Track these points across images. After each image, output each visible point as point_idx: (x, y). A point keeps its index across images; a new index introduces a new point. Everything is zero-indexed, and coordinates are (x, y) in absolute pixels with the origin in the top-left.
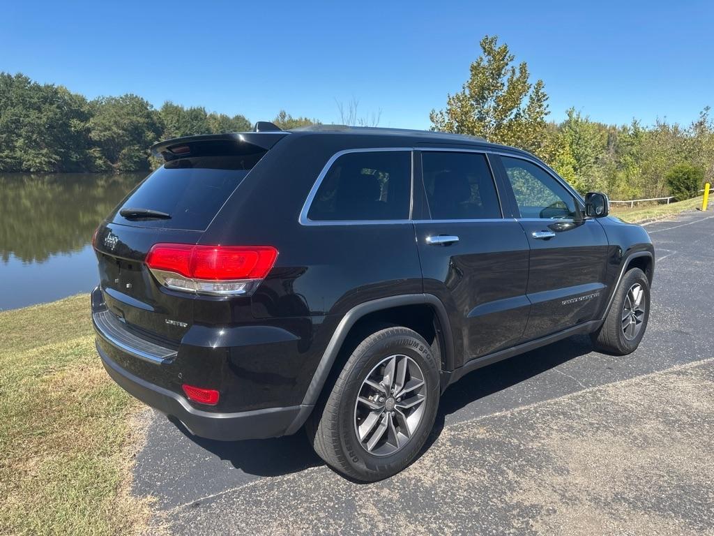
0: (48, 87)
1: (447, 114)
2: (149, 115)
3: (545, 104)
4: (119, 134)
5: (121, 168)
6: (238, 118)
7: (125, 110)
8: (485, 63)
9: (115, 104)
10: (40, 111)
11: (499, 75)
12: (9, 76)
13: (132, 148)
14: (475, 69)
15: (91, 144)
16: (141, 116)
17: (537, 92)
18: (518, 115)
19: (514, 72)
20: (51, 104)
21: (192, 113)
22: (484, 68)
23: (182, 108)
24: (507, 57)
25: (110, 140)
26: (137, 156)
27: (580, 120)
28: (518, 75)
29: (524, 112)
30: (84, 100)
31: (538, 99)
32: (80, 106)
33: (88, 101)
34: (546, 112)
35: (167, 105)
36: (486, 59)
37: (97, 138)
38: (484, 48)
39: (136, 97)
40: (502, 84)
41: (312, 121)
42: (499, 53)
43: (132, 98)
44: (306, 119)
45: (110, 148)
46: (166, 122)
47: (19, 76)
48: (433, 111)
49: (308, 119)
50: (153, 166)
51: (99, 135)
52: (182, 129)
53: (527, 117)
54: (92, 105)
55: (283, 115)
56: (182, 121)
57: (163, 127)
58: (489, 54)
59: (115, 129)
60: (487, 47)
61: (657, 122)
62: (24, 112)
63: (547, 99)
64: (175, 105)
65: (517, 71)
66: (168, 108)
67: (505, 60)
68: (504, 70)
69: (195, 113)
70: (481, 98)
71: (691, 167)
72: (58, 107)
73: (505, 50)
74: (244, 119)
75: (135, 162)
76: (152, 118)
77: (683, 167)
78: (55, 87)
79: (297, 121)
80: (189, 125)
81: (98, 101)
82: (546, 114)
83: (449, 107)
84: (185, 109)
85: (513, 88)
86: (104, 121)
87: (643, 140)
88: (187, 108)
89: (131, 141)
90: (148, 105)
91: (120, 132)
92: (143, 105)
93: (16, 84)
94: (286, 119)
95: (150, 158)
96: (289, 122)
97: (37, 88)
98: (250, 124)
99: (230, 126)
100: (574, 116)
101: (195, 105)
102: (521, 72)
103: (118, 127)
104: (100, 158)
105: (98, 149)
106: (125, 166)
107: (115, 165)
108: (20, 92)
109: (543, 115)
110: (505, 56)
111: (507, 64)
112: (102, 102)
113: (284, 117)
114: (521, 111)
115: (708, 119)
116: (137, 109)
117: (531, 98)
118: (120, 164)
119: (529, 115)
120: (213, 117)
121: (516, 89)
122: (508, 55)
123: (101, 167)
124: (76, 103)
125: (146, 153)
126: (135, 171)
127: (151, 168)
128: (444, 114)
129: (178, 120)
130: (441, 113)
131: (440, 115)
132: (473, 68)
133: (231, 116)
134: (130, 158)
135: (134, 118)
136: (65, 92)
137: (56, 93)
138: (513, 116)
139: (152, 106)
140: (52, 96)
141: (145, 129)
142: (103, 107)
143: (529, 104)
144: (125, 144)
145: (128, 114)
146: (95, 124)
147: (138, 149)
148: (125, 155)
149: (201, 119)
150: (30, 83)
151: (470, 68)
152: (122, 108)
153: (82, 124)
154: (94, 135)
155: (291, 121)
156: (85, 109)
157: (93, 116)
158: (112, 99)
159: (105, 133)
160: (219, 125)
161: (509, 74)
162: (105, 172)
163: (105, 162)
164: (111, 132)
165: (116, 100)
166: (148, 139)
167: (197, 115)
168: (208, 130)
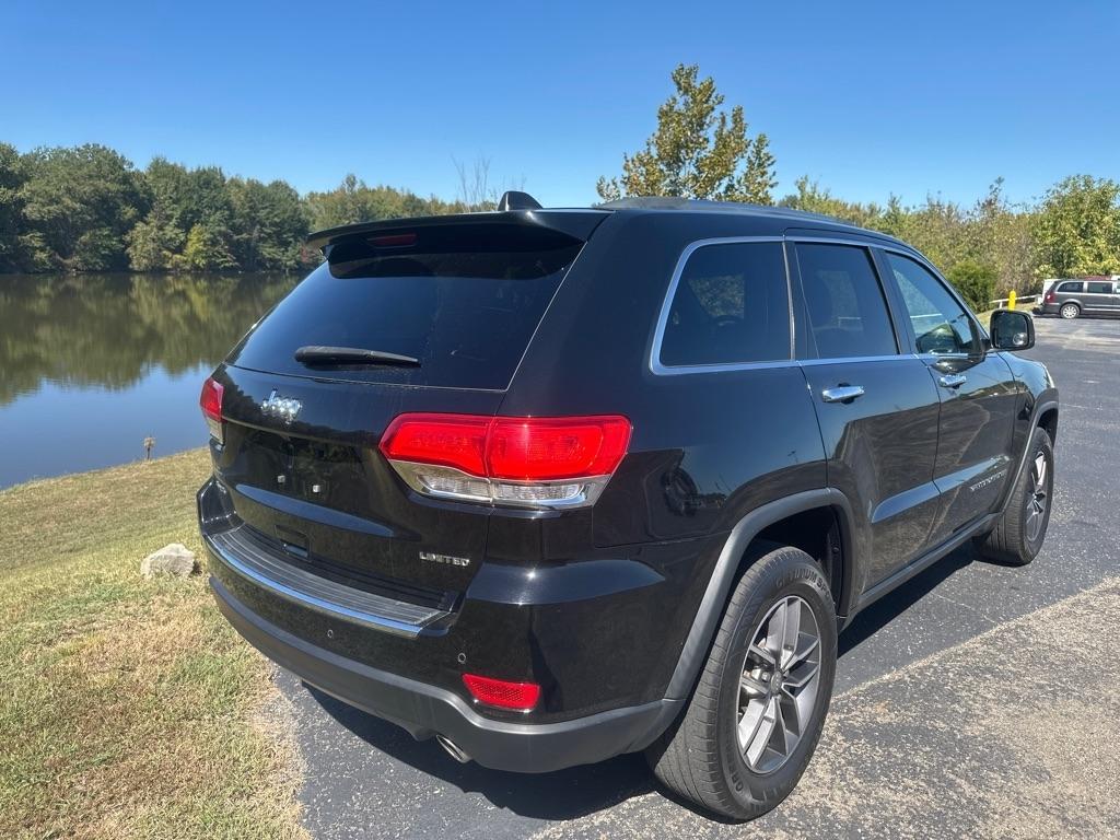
1: (623, 185)
2: (126, 179)
3: (770, 170)
4: (75, 210)
5: (79, 266)
6: (277, 185)
7: (85, 170)
8: (680, 107)
9: (67, 160)
11: (701, 126)
13: (98, 233)
14: (665, 115)
15: (26, 225)
16: (112, 181)
17: (758, 152)
18: (730, 187)
19: (723, 120)
21: (199, 177)
22: (679, 114)
23: (183, 169)
24: (713, 98)
25: (60, 220)
26: (107, 247)
27: (816, 195)
28: (730, 125)
29: (739, 182)
30: (12, 152)
31: (760, 163)
32: (6, 162)
33: (20, 155)
34: (771, 183)
35: (157, 162)
36: (681, 100)
37: (35, 216)
38: (678, 84)
39: (104, 148)
40: (705, 139)
41: (398, 191)
42: (700, 91)
43: (97, 151)
44: (388, 187)
45: (60, 233)
46: (155, 191)
48: (602, 180)
49: (392, 187)
50: (134, 262)
51: (39, 211)
52: (184, 203)
53: (744, 190)
54: (28, 160)
55: (351, 182)
56: (183, 189)
57: (151, 198)
58: (686, 92)
59: (67, 201)
60: (683, 80)
61: (928, 200)
63: (773, 163)
64: (172, 163)
65: (729, 120)
66: (160, 169)
67: (711, 103)
68: (708, 118)
69: (205, 176)
70: (675, 161)
71: (978, 267)
73: (709, 88)
74: (287, 187)
75: (104, 256)
76: (131, 184)
77: (967, 267)
79: (374, 191)
80: (195, 197)
81: (37, 155)
82: (772, 186)
83: (626, 174)
84: (188, 170)
85: (724, 146)
86: (48, 188)
87: (905, 226)
88: (191, 167)
89: (96, 220)
90: (124, 161)
91: (77, 205)
92: (116, 163)
94: (357, 187)
95: (129, 250)
96: (360, 191)
98: (297, 195)
99: (264, 198)
100: (808, 189)
101: (205, 165)
102: (735, 122)
103: (73, 198)
104: (42, 250)
105: (39, 234)
106: (86, 262)
107: (68, 262)
109: (768, 188)
110: (710, 96)
111: (713, 109)
112: (44, 157)
113: (353, 184)
114: (735, 182)
115: (1002, 196)
116: (106, 168)
117: (750, 162)
118: (77, 259)
119: (748, 188)
120: (236, 183)
121: (728, 146)
122: (714, 95)
123: (44, 263)
125: (121, 241)
126: (103, 272)
127: (131, 266)
128: (619, 184)
129: (176, 188)
130: (614, 183)
131: (612, 187)
132: (663, 114)
133: (266, 182)
134: (95, 249)
135: (101, 184)
138: (722, 189)
139: (131, 165)
141: (119, 201)
142: (45, 164)
143: (746, 170)
144: (86, 226)
145: (91, 177)
146: (33, 192)
147: (108, 236)
148: (85, 244)
149: (216, 186)
151: (657, 113)
152: (80, 167)
153: (10, 193)
154: (30, 211)
155: (364, 190)
156: (15, 167)
157: (28, 179)
158: (63, 152)
159: (51, 208)
160: (246, 197)
161: (717, 124)
162: (51, 272)
163: (50, 256)
164: (60, 206)
165: (68, 154)
166: (126, 217)
167: (208, 180)
168: (228, 204)
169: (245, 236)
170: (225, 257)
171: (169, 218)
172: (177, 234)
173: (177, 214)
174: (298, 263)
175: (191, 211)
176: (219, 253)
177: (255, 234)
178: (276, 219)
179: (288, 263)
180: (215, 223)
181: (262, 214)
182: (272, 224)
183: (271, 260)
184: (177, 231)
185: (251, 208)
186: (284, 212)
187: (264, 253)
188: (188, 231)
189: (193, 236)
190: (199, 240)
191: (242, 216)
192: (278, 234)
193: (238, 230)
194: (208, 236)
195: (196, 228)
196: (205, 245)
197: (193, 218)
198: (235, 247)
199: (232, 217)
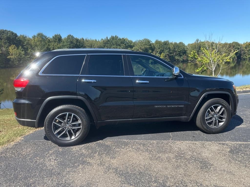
0: (123, 39)
2: (150, 45)
6: (180, 43)
9: (141, 42)
10: (120, 46)
12: (113, 36)
16: (148, 45)
20: (123, 44)
21: (164, 43)
23: (161, 41)
30: (132, 42)
32: (131, 44)
39: (147, 39)
43: (146, 40)
47: (116, 36)
52: (161, 48)
54: (134, 43)
56: (161, 46)
57: (155, 48)
59: (140, 50)
62: (116, 47)
64: (159, 41)
66: (157, 42)
72: (125, 45)
74: (182, 43)
78: (125, 38)
80: (163, 47)
81: (136, 42)
86: (137, 48)
88: (163, 41)
90: (150, 41)
92: (149, 41)
93: (115, 39)
97: (120, 39)
98: (185, 45)
99: (177, 46)
101: (166, 40)
108: (116, 41)
113: (198, 41)
116: (147, 43)
120: (171, 43)
124: (130, 43)
129: (159, 46)
133: (178, 42)
135: (146, 46)
136: (127, 40)
137: (125, 40)
139: (152, 42)
140: (124, 42)
141: (149, 49)
145: (144, 45)
146: (135, 49)
149: (167, 44)
150: (118, 38)
152: (143, 43)
156: (132, 44)
157: (134, 46)
160: (173, 46)
165: (141, 41)
166: (150, 52)
167: (166, 43)
168: (169, 48)
169: (172, 54)
170: (168, 59)
171: (157, 52)
172: (158, 55)
173: (159, 51)
174: (183, 60)
175: (162, 50)
176: (167, 58)
177: (174, 54)
178: (179, 50)
179: (181, 60)
180: (166, 52)
181: (176, 49)
182: (178, 52)
183: (177, 59)
184: (159, 54)
185: (174, 48)
186: (181, 49)
187: (176, 58)
188: (161, 54)
189: (162, 55)
190: (163, 56)
191: (172, 50)
192: (179, 54)
193: (171, 53)
194: (165, 55)
195: (163, 53)
196: (164, 57)
197: (162, 51)
198: (170, 57)
199: (170, 51)
